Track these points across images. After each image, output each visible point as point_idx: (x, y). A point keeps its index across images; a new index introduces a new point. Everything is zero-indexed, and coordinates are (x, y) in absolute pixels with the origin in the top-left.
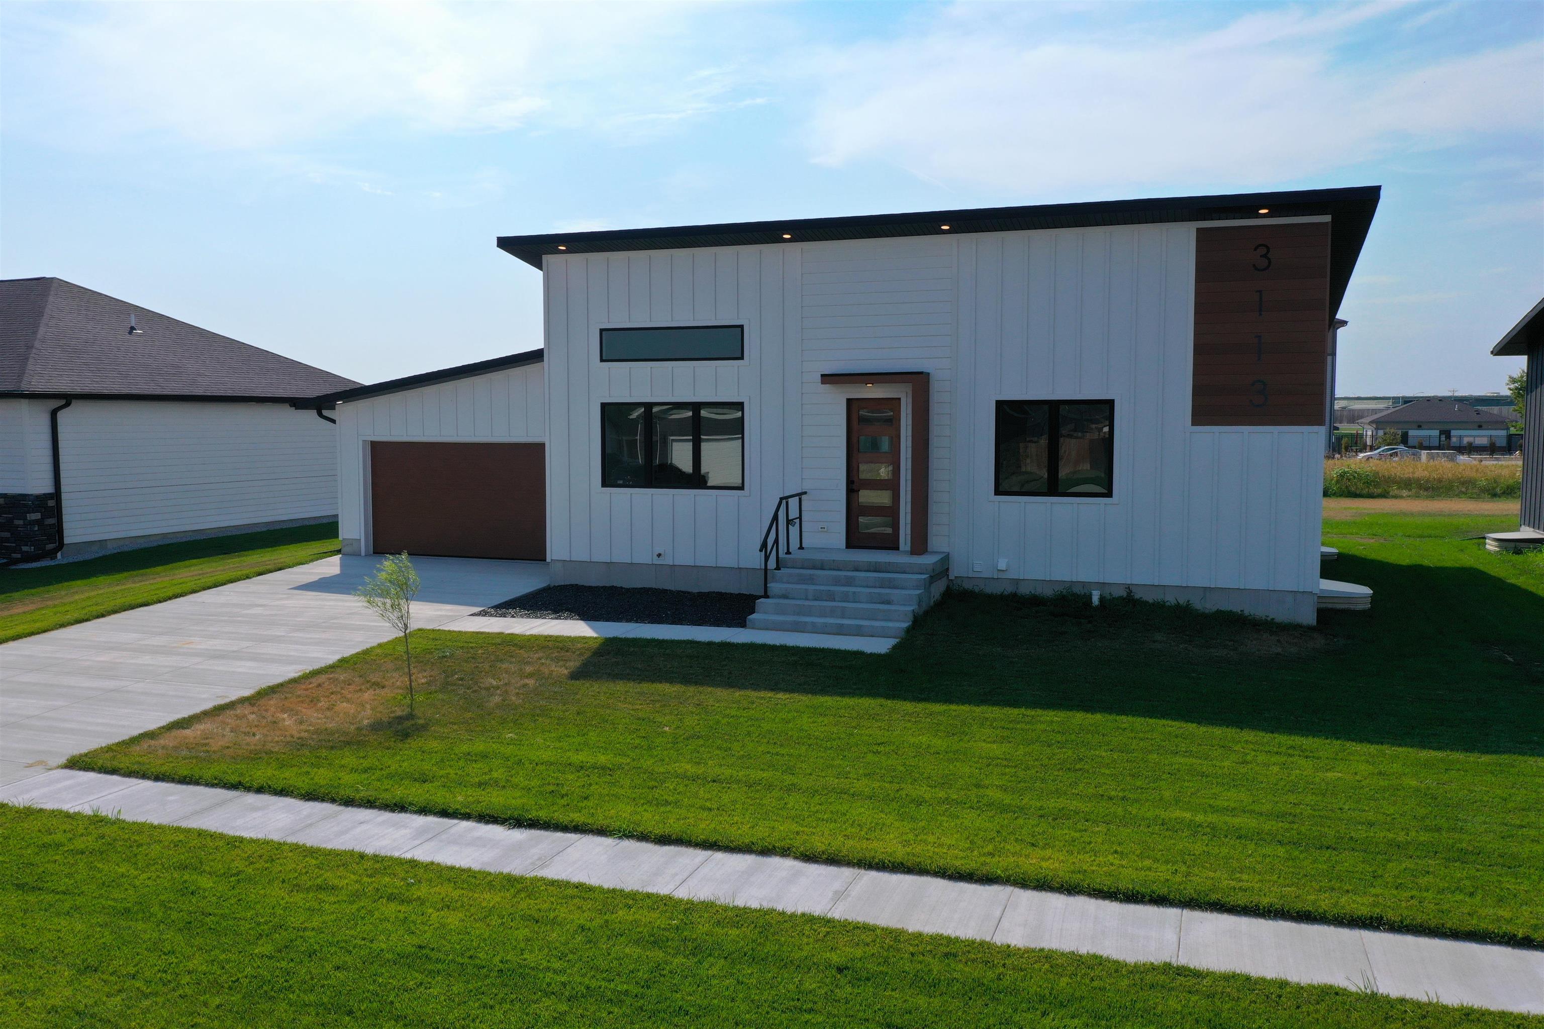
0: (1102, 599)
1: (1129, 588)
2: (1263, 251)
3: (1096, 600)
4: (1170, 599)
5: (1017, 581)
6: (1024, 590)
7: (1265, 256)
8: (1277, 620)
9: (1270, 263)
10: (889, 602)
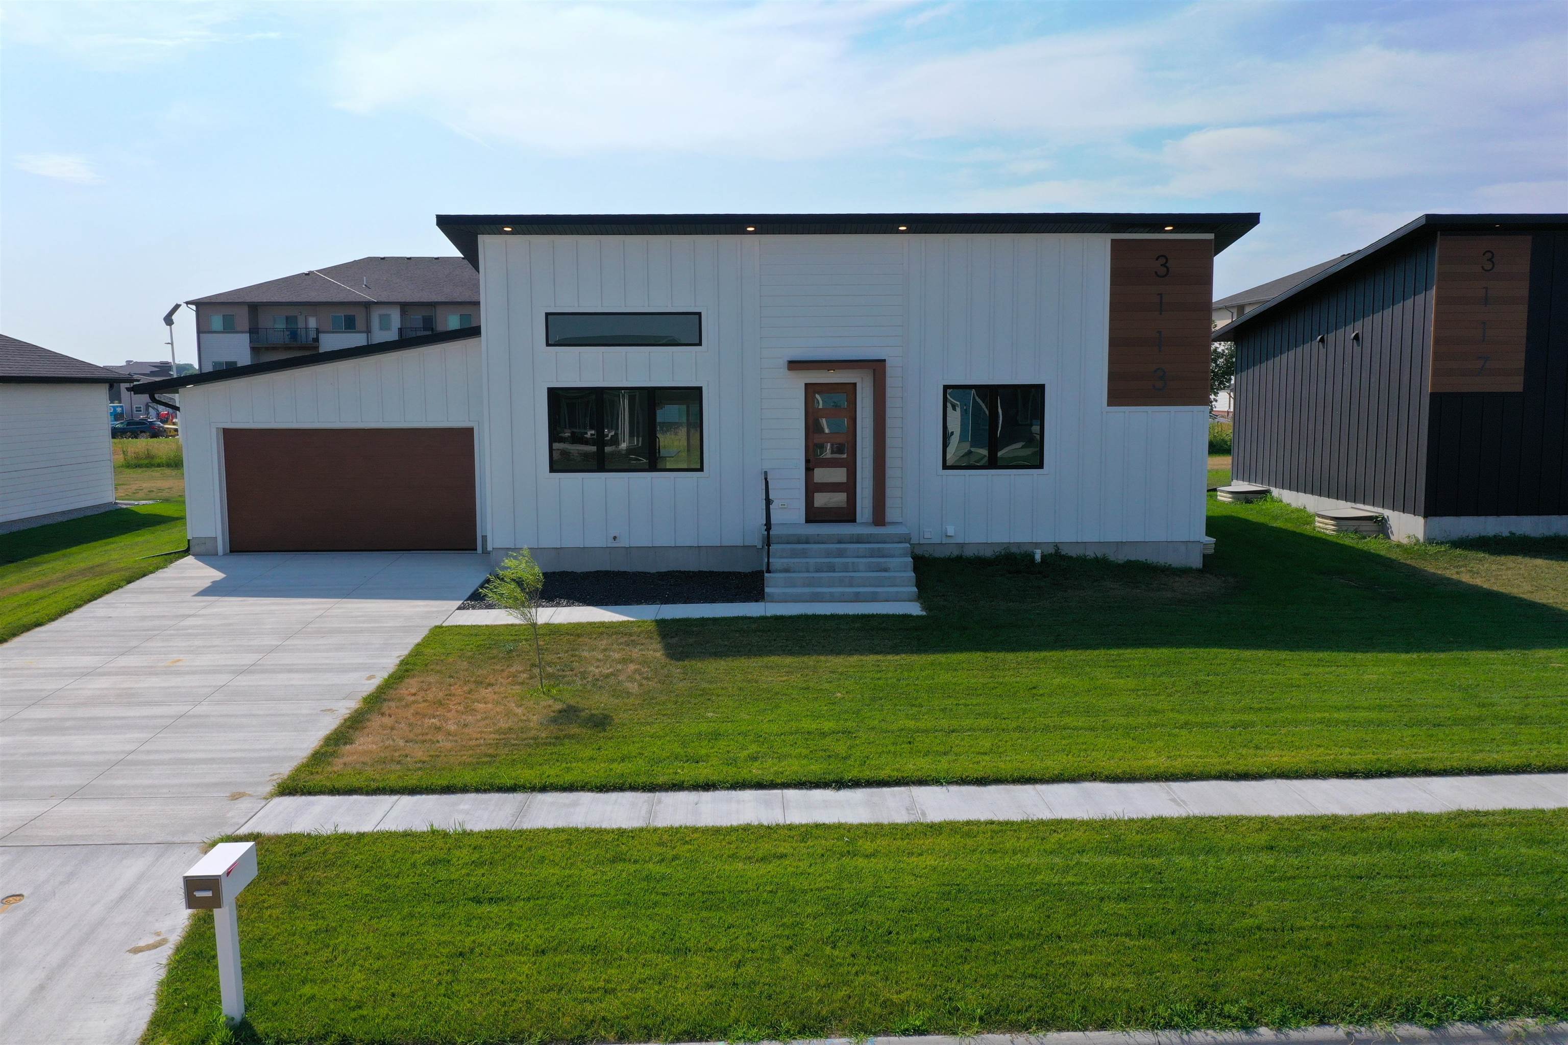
0: (1043, 557)
1: (1056, 545)
2: (1163, 261)
3: (1038, 557)
4: (1090, 554)
5: (962, 545)
6: (969, 553)
7: (1164, 265)
8: (1173, 566)
9: (1168, 270)
10: (886, 570)
